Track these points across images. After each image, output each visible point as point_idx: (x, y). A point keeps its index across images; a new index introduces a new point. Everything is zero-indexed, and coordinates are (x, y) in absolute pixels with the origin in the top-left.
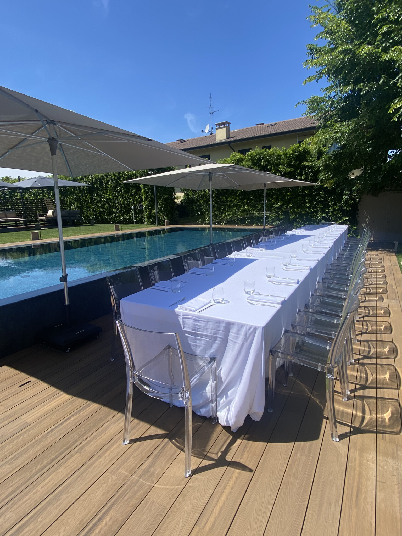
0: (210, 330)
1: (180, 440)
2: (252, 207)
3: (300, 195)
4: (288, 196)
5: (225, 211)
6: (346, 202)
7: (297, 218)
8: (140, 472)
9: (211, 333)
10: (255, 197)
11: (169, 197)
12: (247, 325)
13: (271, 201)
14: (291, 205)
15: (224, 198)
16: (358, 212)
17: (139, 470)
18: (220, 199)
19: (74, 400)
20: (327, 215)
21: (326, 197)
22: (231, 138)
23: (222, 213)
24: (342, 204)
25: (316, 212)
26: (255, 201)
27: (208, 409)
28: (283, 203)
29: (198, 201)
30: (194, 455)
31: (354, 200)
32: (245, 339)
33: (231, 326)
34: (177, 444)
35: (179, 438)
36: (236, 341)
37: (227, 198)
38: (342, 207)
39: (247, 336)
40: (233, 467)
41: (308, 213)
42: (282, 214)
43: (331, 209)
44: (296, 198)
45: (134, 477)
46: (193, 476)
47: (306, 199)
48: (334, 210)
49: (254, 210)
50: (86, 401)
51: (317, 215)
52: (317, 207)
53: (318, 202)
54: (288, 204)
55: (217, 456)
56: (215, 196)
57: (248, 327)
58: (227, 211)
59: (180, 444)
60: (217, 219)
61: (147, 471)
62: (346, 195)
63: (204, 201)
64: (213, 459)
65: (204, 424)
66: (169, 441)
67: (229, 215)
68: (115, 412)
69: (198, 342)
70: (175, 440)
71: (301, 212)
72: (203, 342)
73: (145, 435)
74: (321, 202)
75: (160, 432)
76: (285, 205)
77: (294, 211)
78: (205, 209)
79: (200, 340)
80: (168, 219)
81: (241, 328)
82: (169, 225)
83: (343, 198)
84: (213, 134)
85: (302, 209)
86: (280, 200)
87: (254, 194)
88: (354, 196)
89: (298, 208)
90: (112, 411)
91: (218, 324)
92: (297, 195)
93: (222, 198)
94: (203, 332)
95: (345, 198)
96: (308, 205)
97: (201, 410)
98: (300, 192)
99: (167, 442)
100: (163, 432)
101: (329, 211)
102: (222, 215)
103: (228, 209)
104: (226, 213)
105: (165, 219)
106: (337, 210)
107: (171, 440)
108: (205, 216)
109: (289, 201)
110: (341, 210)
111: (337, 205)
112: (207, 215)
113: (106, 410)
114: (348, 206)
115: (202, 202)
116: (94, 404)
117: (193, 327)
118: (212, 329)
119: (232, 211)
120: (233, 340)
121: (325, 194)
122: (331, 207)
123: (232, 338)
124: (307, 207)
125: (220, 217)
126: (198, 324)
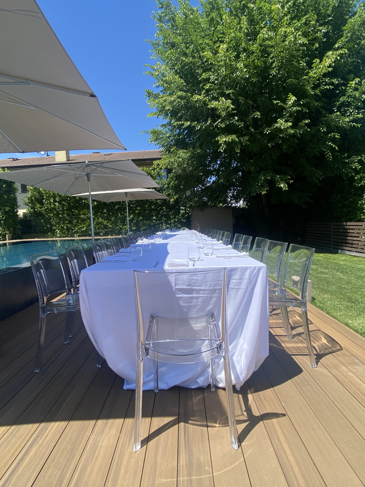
0: (209, 282)
1: (196, 418)
2: (106, 220)
3: (147, 209)
4: (138, 210)
5: (78, 224)
6: (183, 215)
7: (147, 229)
8: (183, 471)
9: (210, 286)
10: (109, 211)
11: (11, 209)
12: (251, 267)
13: (124, 214)
14: (141, 218)
15: (77, 211)
16: (191, 223)
17: (181, 469)
18: (73, 212)
19: (14, 430)
20: (170, 226)
21: (168, 212)
22: (71, 160)
23: (75, 226)
24: (180, 217)
25: (162, 223)
26: (109, 214)
27: (206, 376)
28: (134, 216)
29: (47, 214)
30: (223, 425)
31: (188, 213)
32: (249, 282)
33: (233, 272)
34: (197, 423)
35: (194, 417)
36: (239, 287)
37: (79, 211)
38: (180, 219)
39: (252, 278)
40: (267, 419)
41: (156, 225)
42: (134, 225)
43: (172, 221)
44: (145, 212)
45: (181, 479)
46: (242, 444)
47: (153, 213)
48: (175, 222)
49: (108, 223)
50: (36, 425)
51: (162, 226)
52: (161, 219)
53: (162, 216)
54: (139, 217)
55: (245, 416)
56: (67, 209)
57: (252, 268)
58: (81, 224)
59: (200, 422)
60: (69, 232)
61: (190, 465)
62: (182, 210)
63: (54, 214)
64: (244, 421)
65: (206, 395)
66: (187, 424)
67: (83, 228)
68: (93, 422)
69: (194, 301)
70: (191, 421)
71: (150, 223)
72: (200, 300)
73: (153, 430)
74: (164, 215)
75: (167, 420)
76: (136, 218)
77: (144, 223)
78: (56, 223)
79: (198, 298)
80: (10, 233)
81: (244, 271)
82: (12, 239)
83: (180, 213)
84: (49, 156)
85: (150, 221)
86: (131, 214)
87: (106, 208)
88: (188, 210)
89: (147, 220)
90: (86, 422)
91: (219, 274)
92: (145, 210)
93: (74, 212)
94: (201, 286)
95: (182, 212)
96: (154, 218)
97: (197, 380)
98: (148, 207)
99: (185, 426)
100: (171, 419)
101: (171, 223)
102: (75, 227)
103: (81, 222)
104: (79, 226)
105: (6, 234)
106: (177, 222)
107: (186, 422)
108: (55, 230)
109: (139, 215)
110: (179, 221)
111: (176, 218)
112: (58, 228)
113: (75, 425)
114: (184, 218)
115: (52, 215)
116: (52, 424)
117: (189, 282)
118: (211, 281)
119: (85, 224)
120: (235, 287)
121: (167, 209)
122: (173, 220)
123: (234, 286)
124: (154, 220)
125: (72, 230)
126: (195, 278)
